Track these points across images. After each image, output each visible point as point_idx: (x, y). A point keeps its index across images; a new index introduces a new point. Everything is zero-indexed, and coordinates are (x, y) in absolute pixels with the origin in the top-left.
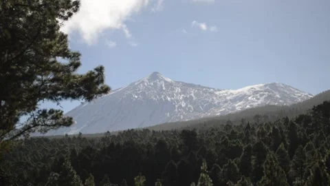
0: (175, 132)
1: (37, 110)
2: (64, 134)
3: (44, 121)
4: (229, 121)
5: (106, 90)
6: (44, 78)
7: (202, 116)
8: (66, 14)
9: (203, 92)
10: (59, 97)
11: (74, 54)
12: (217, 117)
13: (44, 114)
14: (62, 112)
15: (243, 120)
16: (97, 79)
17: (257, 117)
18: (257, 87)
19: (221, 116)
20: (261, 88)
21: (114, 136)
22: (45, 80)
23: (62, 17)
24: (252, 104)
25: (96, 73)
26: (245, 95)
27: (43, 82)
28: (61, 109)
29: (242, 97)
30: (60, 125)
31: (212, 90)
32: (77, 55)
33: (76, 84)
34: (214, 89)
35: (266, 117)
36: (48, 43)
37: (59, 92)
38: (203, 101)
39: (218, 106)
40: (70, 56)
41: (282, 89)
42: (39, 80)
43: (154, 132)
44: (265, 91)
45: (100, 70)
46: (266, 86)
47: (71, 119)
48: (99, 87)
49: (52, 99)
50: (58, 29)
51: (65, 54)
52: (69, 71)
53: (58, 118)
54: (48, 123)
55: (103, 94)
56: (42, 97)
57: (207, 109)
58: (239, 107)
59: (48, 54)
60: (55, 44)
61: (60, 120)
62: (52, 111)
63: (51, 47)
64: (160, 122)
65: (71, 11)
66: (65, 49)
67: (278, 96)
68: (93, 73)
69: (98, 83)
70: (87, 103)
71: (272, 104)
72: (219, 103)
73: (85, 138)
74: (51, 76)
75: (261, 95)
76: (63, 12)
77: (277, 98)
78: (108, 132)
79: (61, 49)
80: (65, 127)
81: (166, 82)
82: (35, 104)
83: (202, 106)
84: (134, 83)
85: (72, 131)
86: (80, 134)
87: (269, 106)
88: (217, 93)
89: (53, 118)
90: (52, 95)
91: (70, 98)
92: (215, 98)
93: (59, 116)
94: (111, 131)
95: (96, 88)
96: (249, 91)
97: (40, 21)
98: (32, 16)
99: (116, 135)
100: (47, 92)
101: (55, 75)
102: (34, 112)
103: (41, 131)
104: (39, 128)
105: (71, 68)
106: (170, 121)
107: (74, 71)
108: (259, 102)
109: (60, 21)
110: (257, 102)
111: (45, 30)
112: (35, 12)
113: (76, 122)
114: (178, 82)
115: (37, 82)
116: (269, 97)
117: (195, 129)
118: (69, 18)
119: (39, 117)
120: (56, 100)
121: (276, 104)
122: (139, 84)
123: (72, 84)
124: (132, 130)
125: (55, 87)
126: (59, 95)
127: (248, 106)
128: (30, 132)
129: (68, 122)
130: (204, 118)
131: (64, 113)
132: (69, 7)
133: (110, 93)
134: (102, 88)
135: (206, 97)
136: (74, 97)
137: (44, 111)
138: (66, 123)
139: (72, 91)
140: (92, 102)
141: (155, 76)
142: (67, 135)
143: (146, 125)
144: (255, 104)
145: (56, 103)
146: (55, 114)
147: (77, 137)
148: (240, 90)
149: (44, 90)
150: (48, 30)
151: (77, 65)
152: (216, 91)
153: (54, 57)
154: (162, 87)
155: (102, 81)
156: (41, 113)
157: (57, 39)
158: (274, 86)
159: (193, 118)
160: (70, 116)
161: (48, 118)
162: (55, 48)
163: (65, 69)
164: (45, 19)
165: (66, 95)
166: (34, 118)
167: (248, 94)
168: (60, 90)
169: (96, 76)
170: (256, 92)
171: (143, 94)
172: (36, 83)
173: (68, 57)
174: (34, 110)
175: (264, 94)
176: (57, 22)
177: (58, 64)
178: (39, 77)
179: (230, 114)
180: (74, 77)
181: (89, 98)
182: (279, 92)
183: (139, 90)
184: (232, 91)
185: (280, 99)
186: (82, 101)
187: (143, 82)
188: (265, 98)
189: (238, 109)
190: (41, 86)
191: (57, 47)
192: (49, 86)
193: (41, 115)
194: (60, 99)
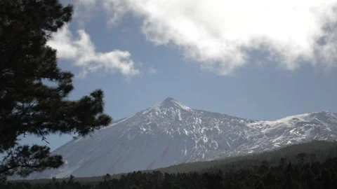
0: (195, 175)
1: (16, 146)
2: (51, 178)
3: (25, 161)
4: (265, 162)
5: (106, 121)
6: (26, 105)
7: (230, 154)
8: (54, 24)
9: (231, 123)
10: (45, 129)
11: (65, 74)
12: (249, 155)
13: (25, 151)
14: (49, 149)
15: (282, 160)
16: (94, 107)
17: (302, 155)
18: (301, 117)
19: (254, 154)
20: (306, 118)
21: (115, 180)
22: (27, 108)
23: (50, 27)
24: (294, 139)
25: (93, 99)
26: (286, 128)
27: (25, 110)
28: (48, 146)
29: (282, 130)
31: (242, 121)
32: (68, 76)
33: (67, 114)
34: (245, 120)
35: (313, 155)
36: (31, 61)
37: (45, 123)
38: (230, 135)
39: (251, 143)
40: (59, 78)
41: (333, 121)
42: (19, 108)
43: (166, 174)
44: (312, 123)
45: (98, 94)
46: (312, 116)
47: (60, 157)
48: (97, 117)
49: (36, 132)
50: (45, 43)
51: (53, 73)
52: (58, 97)
53: (44, 157)
54: (31, 163)
55: (101, 126)
56: (22, 130)
57: (236, 146)
58: (277, 142)
59: (32, 77)
60: (40, 62)
61: (46, 160)
62: (35, 148)
63: (35, 65)
64: (175, 163)
65: (60, 20)
66: (53, 69)
67: (328, 129)
68: (89, 99)
69: (95, 112)
70: (81, 138)
71: (322, 139)
72: (252, 138)
73: (77, 183)
74: (34, 103)
75: (307, 128)
76: (51, 21)
77: (327, 131)
78: (108, 175)
79: (48, 68)
80: (52, 169)
81: (183, 110)
82: (14, 138)
83: (230, 142)
84: (142, 112)
85: (62, 174)
86: (72, 177)
87: (316, 142)
88: (249, 125)
89: (36, 157)
90: (36, 128)
91: (59, 132)
92: (246, 132)
93: (44, 155)
94: (111, 174)
95: (94, 118)
96: (290, 122)
97: (22, 33)
98: (11, 26)
99: (119, 178)
100: (29, 123)
101: (40, 101)
102: (12, 149)
103: (20, 174)
104: (19, 169)
105: (61, 93)
106: (188, 161)
107: (64, 96)
108: (304, 137)
110: (301, 137)
111: (27, 44)
112: (14, 21)
113: (66, 162)
114: (199, 111)
115: (16, 111)
116: (317, 130)
117: (220, 172)
118: (58, 30)
119: (19, 155)
120: (41, 133)
121: (326, 139)
122: (148, 114)
123: (62, 112)
124: (139, 172)
125: (40, 116)
126: (44, 127)
127: (289, 142)
128: (6, 174)
129: (57, 162)
130: (232, 158)
131: (51, 151)
132: (59, 15)
133: (111, 125)
134: (100, 118)
135: (235, 130)
136: (64, 130)
137: (26, 148)
138: (54, 163)
139: (62, 122)
140: (88, 137)
141: (168, 103)
142: (54, 179)
143: (155, 167)
144: (299, 140)
145: (41, 138)
146: (39, 151)
147: (67, 181)
149: (25, 121)
150: (31, 44)
151: (68, 89)
152: (247, 122)
153: (39, 78)
154: (177, 117)
155: (101, 110)
156: (21, 150)
157: (43, 55)
158: (322, 116)
159: (217, 158)
160: (58, 154)
161: (31, 156)
162: (40, 67)
163: (53, 94)
165: (54, 129)
166: (12, 157)
167: (290, 126)
168: (46, 120)
169: (93, 103)
170: (301, 124)
171: (153, 126)
172: (15, 111)
173: (57, 79)
174: (13, 146)
175: (310, 127)
176: (43, 34)
177: (45, 87)
178: (20, 104)
179: (266, 152)
180: (65, 104)
181: (84, 132)
182: (329, 122)
183: (148, 121)
184: (269, 123)
185: (331, 133)
186: (74, 135)
187: (153, 111)
188: (311, 132)
189: (276, 145)
190: (21, 115)
191: (44, 66)
192: (33, 115)
193: (21, 152)
194: (46, 132)
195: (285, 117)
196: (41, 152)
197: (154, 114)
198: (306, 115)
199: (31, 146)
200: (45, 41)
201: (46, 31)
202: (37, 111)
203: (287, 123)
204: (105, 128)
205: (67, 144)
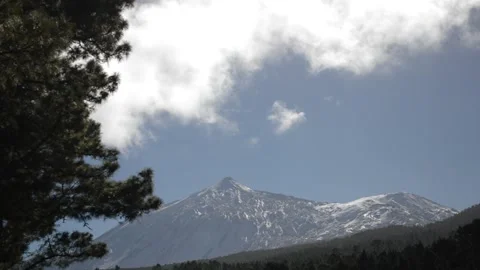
0: (257, 265)
1: (54, 233)
3: (64, 250)
4: (335, 250)
5: (156, 204)
6: (66, 186)
7: (296, 241)
8: (98, 95)
9: (298, 206)
10: (88, 214)
11: (110, 151)
12: (318, 242)
13: (64, 239)
14: (91, 236)
15: (356, 248)
16: (142, 188)
17: (377, 242)
18: (375, 198)
19: (323, 241)
20: (381, 200)
22: (67, 190)
23: (93, 98)
24: (368, 223)
25: (142, 179)
26: (359, 211)
27: (65, 192)
28: (91, 232)
29: (354, 214)
30: (89, 255)
31: (310, 203)
32: (114, 153)
33: (112, 196)
34: (313, 202)
35: (389, 242)
36: (72, 136)
37: (87, 207)
38: (297, 220)
39: (319, 228)
40: (104, 155)
41: (413, 203)
42: (58, 190)
43: (225, 265)
44: (388, 205)
45: (147, 174)
46: (388, 197)
47: (104, 246)
48: (146, 199)
49: (76, 216)
50: (87, 116)
51: (97, 150)
52: (101, 177)
53: (85, 245)
54: (71, 252)
55: (151, 210)
56: (61, 215)
57: (303, 232)
58: (349, 228)
59: (73, 154)
60: (82, 137)
61: (88, 248)
62: (76, 235)
63: (76, 141)
64: (234, 251)
65: (105, 89)
66: (97, 145)
67: (407, 212)
68: (137, 179)
69: (143, 194)
70: (128, 223)
71: (399, 223)
72: (321, 222)
74: (75, 184)
75: (383, 211)
76: (94, 91)
77: (405, 214)
78: (158, 265)
79: (91, 144)
80: (95, 258)
81: (242, 191)
82: (52, 224)
83: (296, 227)
84: (197, 194)
85: (106, 264)
86: (117, 268)
87: (392, 227)
88: (318, 208)
89: (77, 245)
90: (77, 212)
91: (103, 216)
92: (314, 215)
93: (86, 242)
94: (162, 264)
95: (142, 201)
96: (364, 204)
97: (61, 105)
98: (49, 97)
100: (69, 207)
101: (81, 182)
102: (50, 236)
103: (59, 264)
104: (58, 259)
105: (105, 172)
106: (249, 249)
107: (109, 176)
108: (380, 221)
109: (90, 104)
110: (376, 221)
111: (68, 117)
112: (53, 91)
113: (111, 251)
114: (261, 192)
115: (55, 193)
116: (390, 216)
117: (285, 261)
118: (103, 101)
119: (57, 243)
120: (83, 219)
121: (404, 224)
122: (202, 196)
123: (106, 195)
124: (194, 262)
125: (81, 199)
126: (86, 211)
127: (363, 227)
128: (43, 265)
129: (100, 251)
130: (298, 246)
131: (94, 238)
132: (103, 85)
133: (162, 208)
134: (150, 200)
135: (302, 214)
136: (109, 214)
137: (65, 235)
138: (97, 252)
139: (106, 205)
140: (135, 221)
141: (226, 184)
143: (212, 256)
144: (374, 224)
145: (82, 223)
146: (80, 238)
148: (351, 204)
149: (64, 204)
150: (72, 117)
151: (113, 168)
152: (316, 205)
153: (81, 155)
154: (237, 200)
155: (150, 191)
156: (60, 237)
157: (86, 130)
158: (400, 198)
159: (282, 245)
160: (102, 241)
161: (71, 245)
162: (82, 143)
163: (96, 173)
164: (68, 102)
165: (97, 212)
166: (50, 245)
167: (363, 208)
168: (88, 204)
169: (142, 184)
170: (376, 206)
171: (209, 209)
172: (53, 193)
173: (101, 157)
174: (51, 233)
175: (386, 210)
176: (86, 105)
177: (87, 165)
178: (59, 185)
179: (337, 239)
180: (109, 185)
181: (131, 216)
182: (408, 205)
183: (204, 204)
184: (340, 205)
185: (410, 216)
186: (120, 220)
187: (209, 192)
188: (388, 215)
189: (349, 231)
190: (61, 198)
191: (85, 142)
192: (73, 198)
193: (60, 240)
194: (89, 217)
195: (357, 198)
196: (82, 240)
197: (211, 196)
198: (382, 196)
199: (71, 233)
200: (88, 114)
201: (89, 103)
202: (78, 192)
203: (359, 206)
204: (155, 211)
205: (113, 230)
